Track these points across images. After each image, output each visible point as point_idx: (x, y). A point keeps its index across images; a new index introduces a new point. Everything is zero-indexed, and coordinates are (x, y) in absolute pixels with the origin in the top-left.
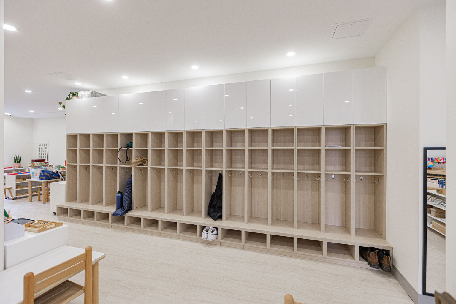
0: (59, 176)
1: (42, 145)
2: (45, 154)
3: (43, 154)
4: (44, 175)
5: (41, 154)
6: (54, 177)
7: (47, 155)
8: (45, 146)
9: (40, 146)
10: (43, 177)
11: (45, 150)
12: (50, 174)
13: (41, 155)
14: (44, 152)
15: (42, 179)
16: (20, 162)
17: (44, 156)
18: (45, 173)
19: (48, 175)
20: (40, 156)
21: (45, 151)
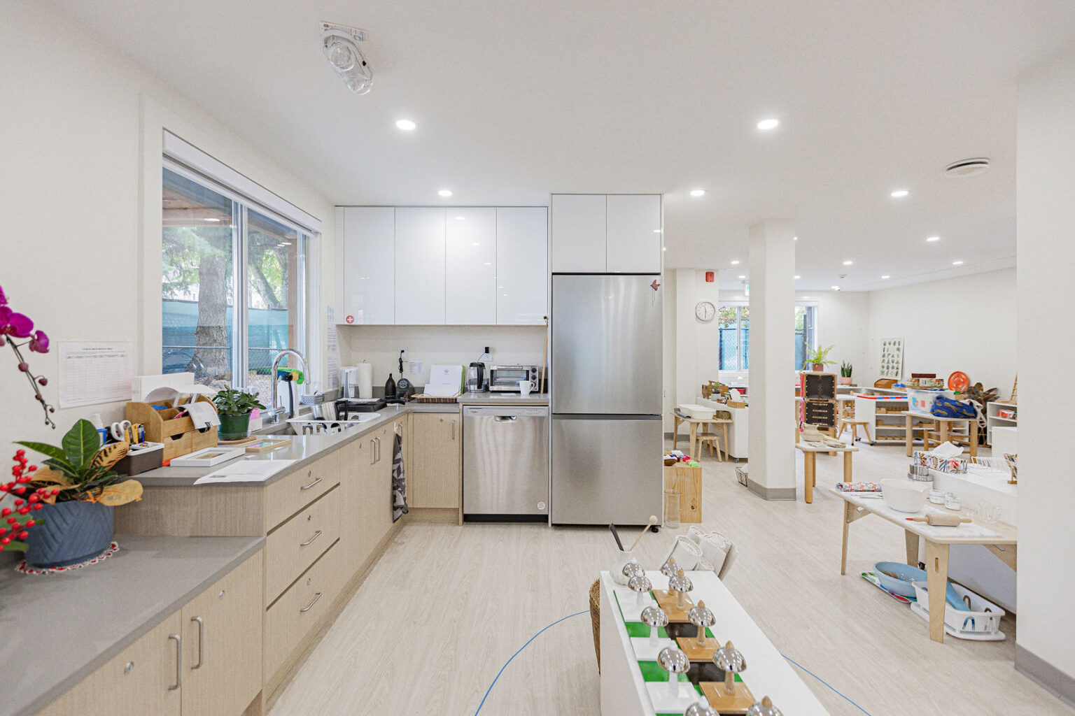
0: (976, 413)
1: (890, 344)
2: (896, 361)
3: (893, 362)
4: (943, 408)
5: (886, 361)
6: (966, 413)
7: (901, 364)
8: (897, 346)
9: (885, 345)
10: (940, 411)
11: (896, 353)
12: (956, 406)
13: (888, 362)
14: (893, 356)
15: (938, 415)
16: (849, 376)
17: (895, 365)
18: (947, 404)
19: (953, 407)
20: (886, 365)
21: (895, 356)
